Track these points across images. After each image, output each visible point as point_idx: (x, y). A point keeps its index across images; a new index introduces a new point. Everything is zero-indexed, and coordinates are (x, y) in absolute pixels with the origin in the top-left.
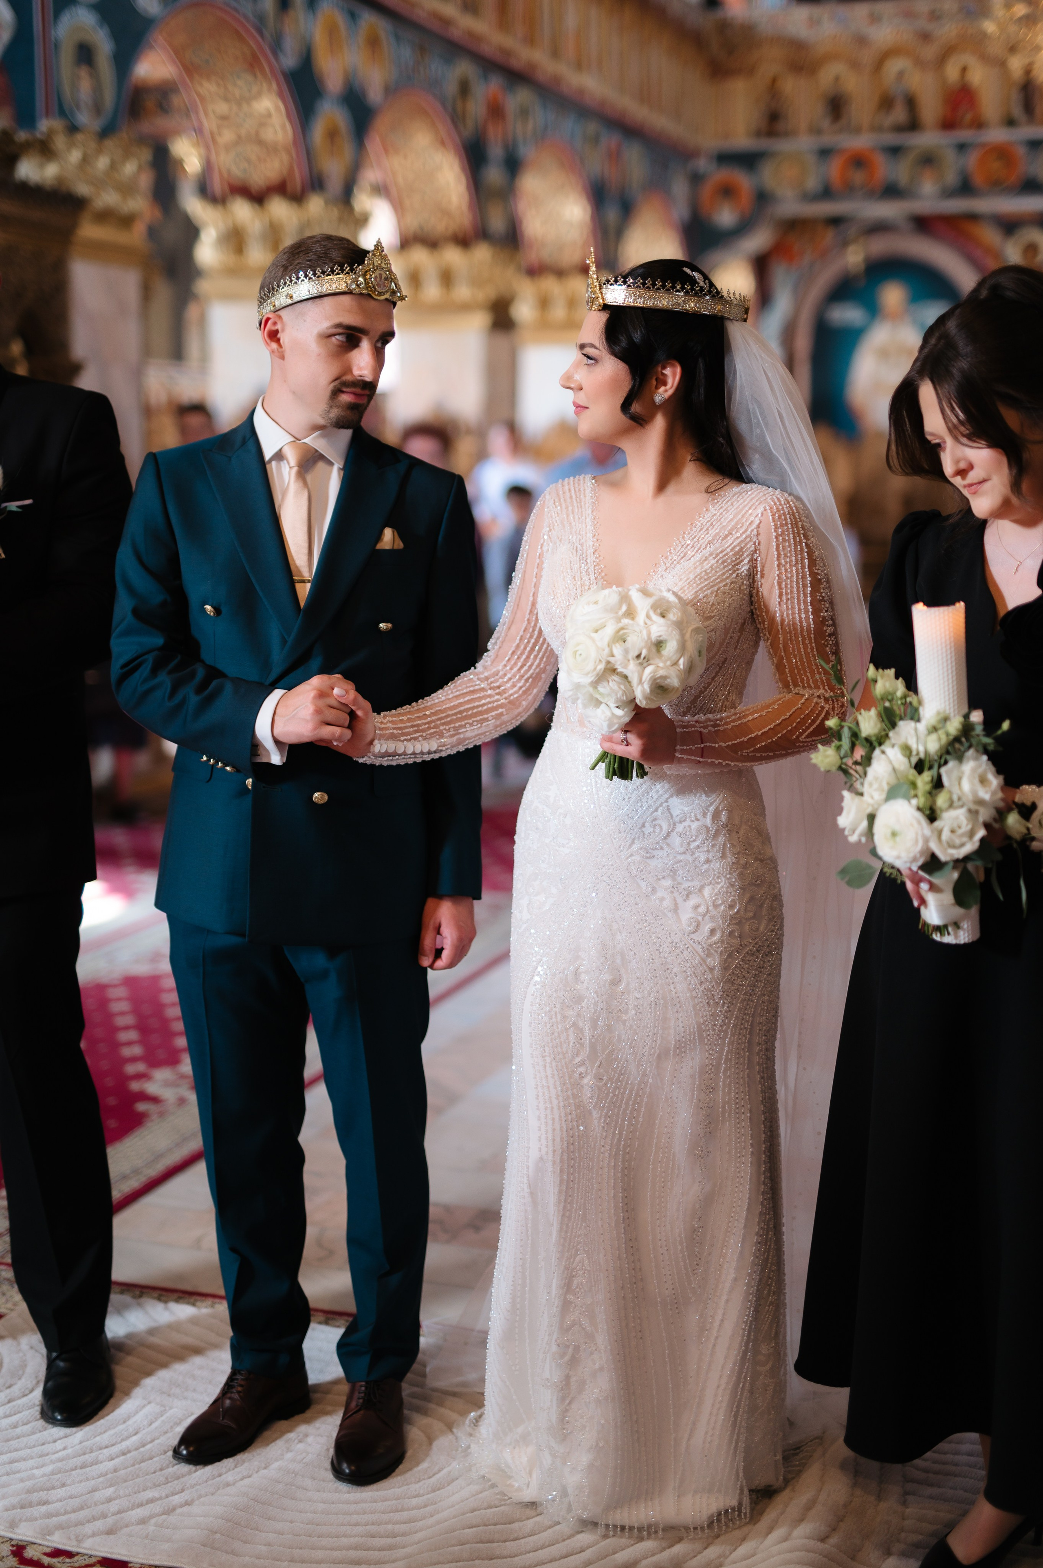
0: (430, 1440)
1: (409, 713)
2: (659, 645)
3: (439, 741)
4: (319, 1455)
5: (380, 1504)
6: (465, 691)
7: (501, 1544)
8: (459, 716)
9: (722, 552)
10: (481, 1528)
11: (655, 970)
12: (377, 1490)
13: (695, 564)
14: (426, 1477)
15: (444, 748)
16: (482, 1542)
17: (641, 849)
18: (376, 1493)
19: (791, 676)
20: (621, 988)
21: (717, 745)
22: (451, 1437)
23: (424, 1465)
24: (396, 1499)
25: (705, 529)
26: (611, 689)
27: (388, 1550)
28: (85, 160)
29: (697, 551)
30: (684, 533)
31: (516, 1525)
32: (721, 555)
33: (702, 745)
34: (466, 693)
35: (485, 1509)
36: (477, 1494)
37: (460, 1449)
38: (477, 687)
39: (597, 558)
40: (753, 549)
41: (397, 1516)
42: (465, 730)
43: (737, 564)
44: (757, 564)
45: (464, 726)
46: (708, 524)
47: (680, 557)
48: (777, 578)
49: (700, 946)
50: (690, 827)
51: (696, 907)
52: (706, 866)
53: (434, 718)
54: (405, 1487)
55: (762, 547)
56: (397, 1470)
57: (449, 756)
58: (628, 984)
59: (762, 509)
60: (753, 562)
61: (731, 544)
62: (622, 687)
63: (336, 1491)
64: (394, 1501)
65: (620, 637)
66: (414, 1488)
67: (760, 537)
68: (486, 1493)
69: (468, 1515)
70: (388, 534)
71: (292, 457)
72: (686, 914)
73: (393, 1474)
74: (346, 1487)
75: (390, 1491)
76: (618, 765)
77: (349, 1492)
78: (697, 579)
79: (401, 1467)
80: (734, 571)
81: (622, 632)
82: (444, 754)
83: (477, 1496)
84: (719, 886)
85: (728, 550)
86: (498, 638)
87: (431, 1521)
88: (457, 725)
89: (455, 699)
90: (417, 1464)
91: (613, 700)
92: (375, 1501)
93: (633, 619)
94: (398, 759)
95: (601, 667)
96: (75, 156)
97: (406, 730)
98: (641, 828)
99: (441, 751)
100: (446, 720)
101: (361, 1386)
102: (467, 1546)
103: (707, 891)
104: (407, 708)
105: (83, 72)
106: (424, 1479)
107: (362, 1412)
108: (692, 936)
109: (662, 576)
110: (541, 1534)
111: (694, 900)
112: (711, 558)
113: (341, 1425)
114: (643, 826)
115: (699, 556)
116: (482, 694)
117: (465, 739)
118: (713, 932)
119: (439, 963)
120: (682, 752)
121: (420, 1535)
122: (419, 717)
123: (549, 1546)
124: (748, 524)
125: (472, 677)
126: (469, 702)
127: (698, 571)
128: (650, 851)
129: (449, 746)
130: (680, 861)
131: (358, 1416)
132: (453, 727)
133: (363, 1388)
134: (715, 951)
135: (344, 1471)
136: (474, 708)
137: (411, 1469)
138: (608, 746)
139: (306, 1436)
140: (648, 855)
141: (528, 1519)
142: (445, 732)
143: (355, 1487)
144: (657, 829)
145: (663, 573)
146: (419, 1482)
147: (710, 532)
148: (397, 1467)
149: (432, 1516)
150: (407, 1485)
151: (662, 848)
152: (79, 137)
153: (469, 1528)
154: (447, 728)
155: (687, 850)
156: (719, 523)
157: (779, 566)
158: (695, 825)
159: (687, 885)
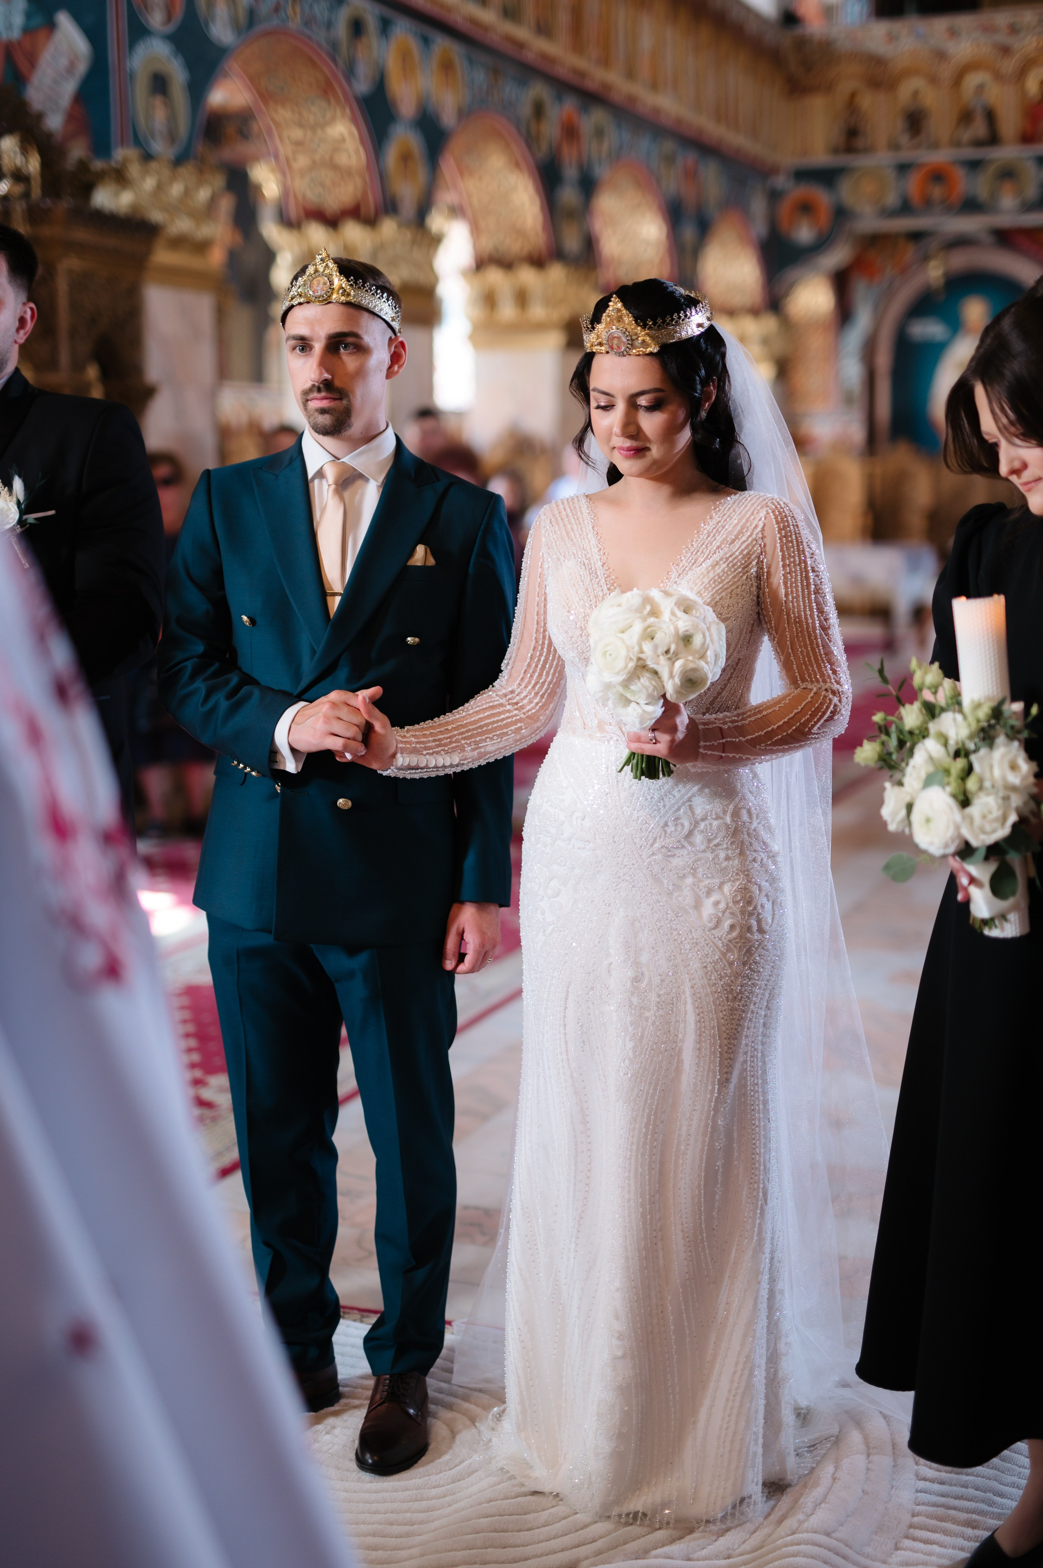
0: (453, 1434)
1: (432, 727)
2: (686, 639)
3: (461, 755)
4: (344, 1446)
5: (400, 1493)
6: (485, 706)
7: (514, 1533)
8: (480, 730)
9: (731, 556)
10: (496, 1517)
11: (676, 966)
12: (399, 1481)
13: (707, 568)
14: (447, 1469)
15: (465, 762)
16: (496, 1531)
17: (662, 847)
18: (397, 1483)
19: (799, 672)
20: (643, 985)
21: (737, 740)
22: (474, 1430)
23: (446, 1457)
24: (416, 1489)
25: (712, 535)
26: (642, 685)
27: (406, 1537)
28: (160, 187)
29: (707, 557)
30: (692, 541)
31: (530, 1517)
32: (731, 559)
33: (724, 741)
34: (486, 708)
35: (502, 1500)
36: (495, 1485)
37: (482, 1443)
38: (496, 703)
39: (607, 570)
40: (759, 551)
41: (416, 1505)
42: (486, 744)
43: (746, 566)
44: (763, 565)
45: (485, 740)
46: (714, 531)
47: (691, 564)
48: (782, 578)
49: (720, 942)
50: (711, 824)
51: (717, 903)
52: (725, 864)
53: (455, 733)
54: (426, 1478)
55: (768, 549)
56: (419, 1462)
57: (471, 769)
58: (650, 981)
59: (765, 513)
60: (760, 563)
61: (739, 548)
62: (654, 683)
63: (359, 1480)
64: (414, 1491)
65: (649, 635)
66: (435, 1478)
67: (765, 540)
68: (503, 1484)
69: (484, 1505)
70: (420, 551)
71: (331, 474)
72: (708, 909)
73: (416, 1465)
74: (368, 1478)
75: (411, 1482)
76: (646, 765)
77: (371, 1482)
78: (711, 582)
79: (423, 1459)
80: (744, 574)
81: (649, 630)
82: (466, 768)
83: (495, 1487)
84: (738, 883)
85: (737, 554)
86: (510, 659)
87: (448, 1510)
88: (478, 739)
89: (475, 714)
90: (440, 1456)
91: (644, 697)
92: (396, 1491)
93: (657, 617)
94: (421, 772)
95: (631, 665)
96: (149, 183)
97: (429, 745)
98: (663, 827)
99: (463, 764)
100: (466, 735)
101: (386, 1379)
102: (481, 1534)
103: (727, 888)
104: (429, 723)
105: (158, 102)
106: (445, 1471)
107: (386, 1405)
108: (713, 932)
109: (676, 582)
110: (555, 1525)
111: (715, 897)
112: (722, 562)
113: (366, 1418)
114: (666, 825)
115: (709, 562)
116: (501, 709)
117: (486, 753)
118: (732, 927)
119: (461, 968)
120: (705, 747)
121: (437, 1524)
122: (441, 731)
123: (562, 1536)
124: (752, 528)
125: (491, 693)
126: (488, 717)
127: (711, 575)
128: (672, 849)
129: (470, 760)
130: (699, 859)
131: (382, 1408)
132: (474, 742)
133: (387, 1382)
134: (735, 946)
135: (367, 1461)
136: (494, 722)
137: (433, 1461)
138: (635, 747)
139: (334, 1427)
140: (669, 854)
141: (543, 1510)
142: (466, 746)
143: (377, 1478)
144: (680, 827)
145: (677, 579)
146: (440, 1473)
147: (718, 538)
148: (420, 1458)
149: (450, 1506)
150: (428, 1476)
151: (683, 847)
152: (154, 165)
153: (485, 1517)
154: (468, 742)
155: (707, 847)
156: (724, 529)
157: (784, 566)
158: (715, 823)
159: (707, 882)
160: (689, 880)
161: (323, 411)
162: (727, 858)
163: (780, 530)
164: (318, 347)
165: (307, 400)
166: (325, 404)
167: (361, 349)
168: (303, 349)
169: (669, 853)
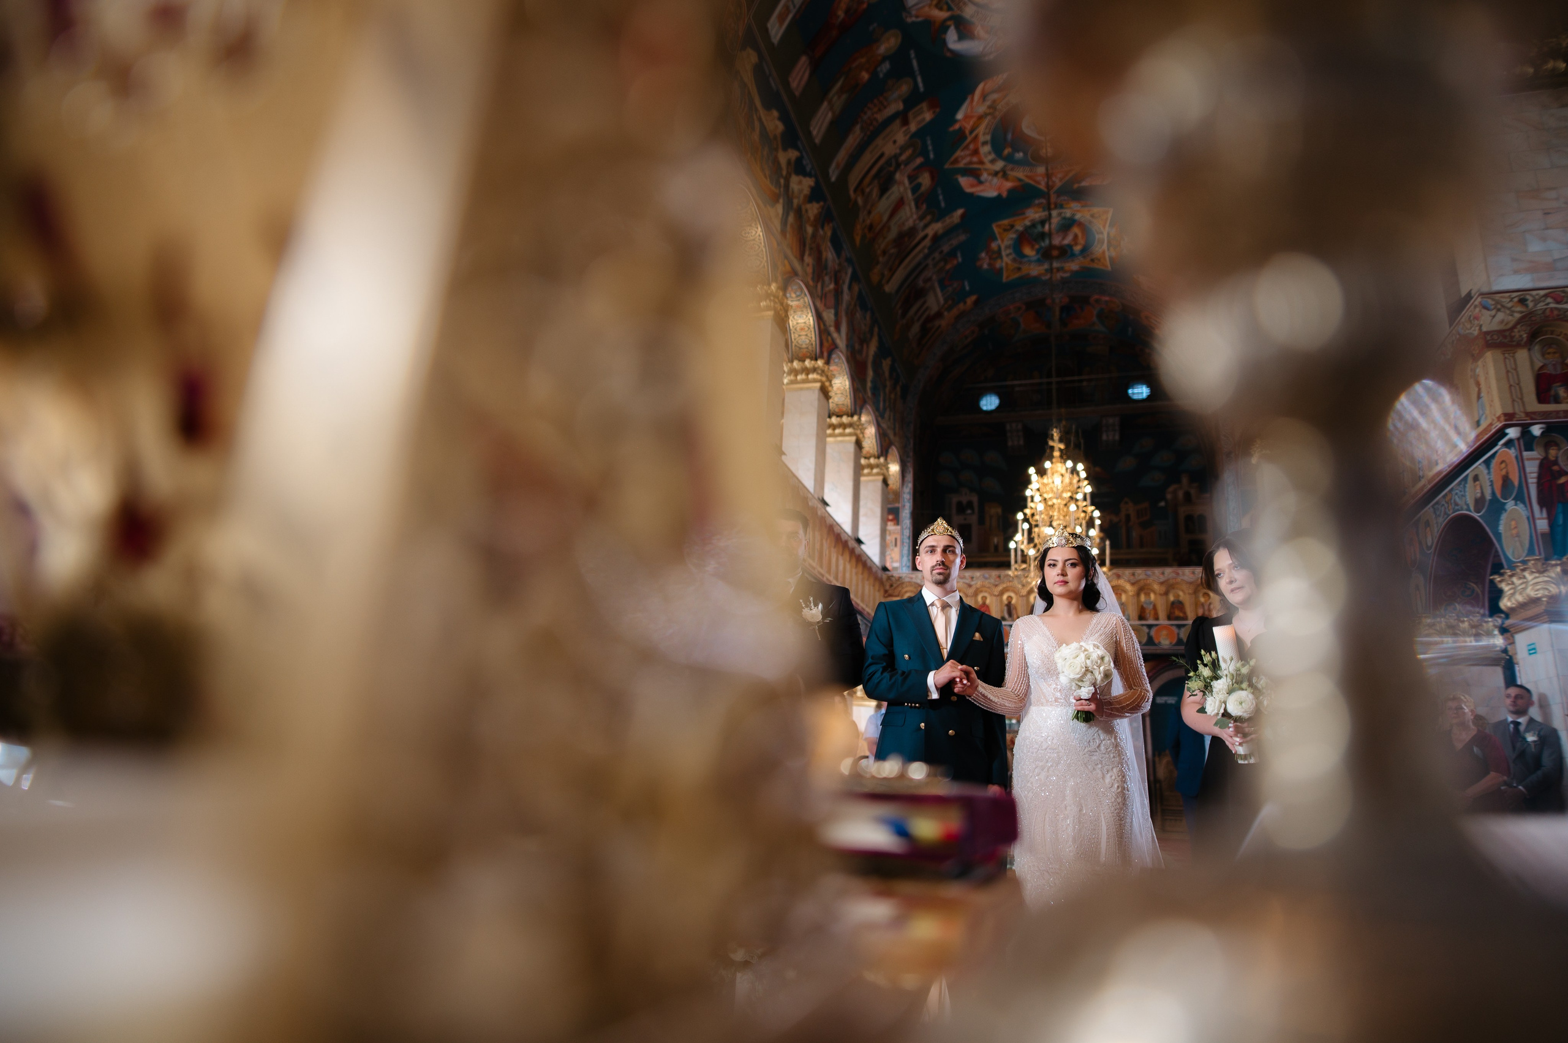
2: (1102, 658)
9: (1106, 632)
13: (1098, 636)
17: (1088, 751)
25: (1096, 625)
26: (1088, 678)
29: (1097, 632)
30: (1089, 627)
32: (1106, 634)
39: (1054, 638)
40: (1116, 632)
43: (1112, 637)
44: (1117, 638)
46: (1097, 623)
47: (1091, 634)
49: (1114, 794)
51: (1111, 777)
52: (1113, 760)
55: (1119, 632)
59: (1115, 618)
61: (1108, 630)
62: (1092, 677)
65: (1088, 657)
70: (977, 635)
71: (938, 604)
72: (1108, 780)
80: (1111, 640)
84: (1118, 768)
85: (1108, 632)
91: (1086, 685)
95: (1083, 670)
103: (1114, 770)
108: (1111, 789)
111: (1110, 774)
112: (1103, 634)
114: (1089, 741)
115: (1098, 634)
118: (1118, 787)
120: (1106, 709)
124: (1111, 623)
127: (1100, 639)
130: (1103, 757)
134: (1119, 796)
138: (1080, 708)
144: (1095, 744)
147: (1099, 626)
151: (1097, 751)
155: (1106, 752)
156: (1100, 623)
157: (1125, 638)
158: (1108, 742)
159: (1107, 767)
160: (1100, 766)
161: (940, 574)
162: (1114, 757)
163: (1122, 625)
164: (939, 550)
165: (933, 570)
166: (941, 571)
167: (954, 552)
168: (931, 552)
169: (1091, 753)
